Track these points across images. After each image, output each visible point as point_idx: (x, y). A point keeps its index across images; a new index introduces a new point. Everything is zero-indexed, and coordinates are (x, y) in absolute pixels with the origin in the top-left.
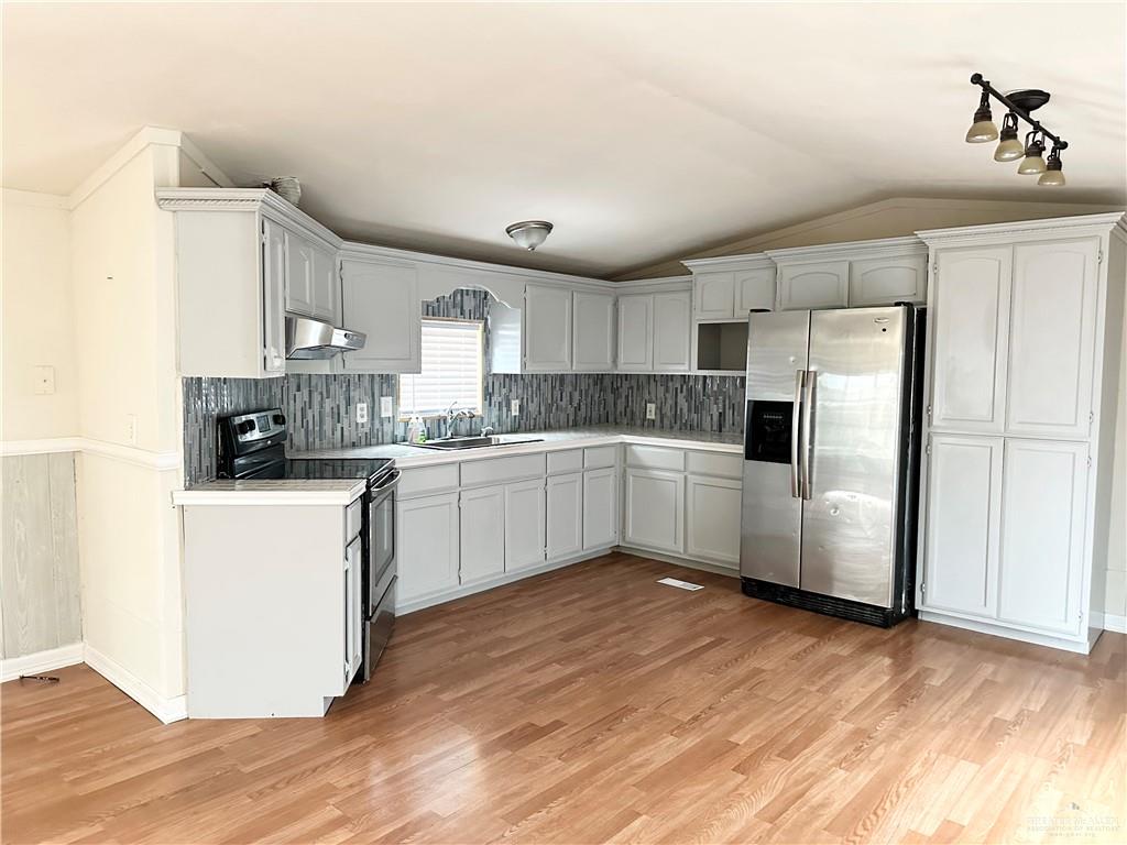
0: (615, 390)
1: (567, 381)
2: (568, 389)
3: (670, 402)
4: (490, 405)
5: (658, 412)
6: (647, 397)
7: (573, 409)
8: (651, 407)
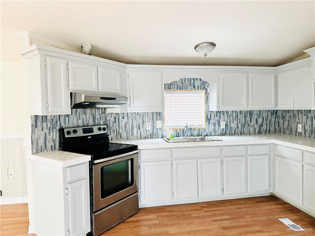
0: (283, 118)
1: (255, 113)
2: (255, 117)
3: (309, 123)
4: (209, 124)
5: (303, 128)
6: (297, 121)
7: (258, 126)
8: (300, 126)
